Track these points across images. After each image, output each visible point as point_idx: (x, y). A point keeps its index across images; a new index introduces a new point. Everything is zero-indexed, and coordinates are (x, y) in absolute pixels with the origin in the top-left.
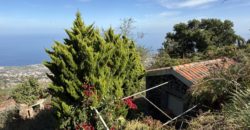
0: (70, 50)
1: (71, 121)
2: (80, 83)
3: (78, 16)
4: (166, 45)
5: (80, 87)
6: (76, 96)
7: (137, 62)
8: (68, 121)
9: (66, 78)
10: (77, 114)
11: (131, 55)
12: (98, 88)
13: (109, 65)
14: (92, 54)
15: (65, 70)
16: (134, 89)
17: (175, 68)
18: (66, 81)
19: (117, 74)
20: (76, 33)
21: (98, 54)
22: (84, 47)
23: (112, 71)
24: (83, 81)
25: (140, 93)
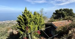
0: (23, 17)
1: (23, 36)
2: (25, 26)
3: (26, 8)
4: (53, 16)
5: (25, 27)
6: (24, 30)
7: (42, 21)
8: (22, 36)
9: (22, 25)
10: (24, 35)
11: (40, 19)
12: (30, 28)
13: (33, 21)
14: (28, 18)
15: (21, 23)
16: (41, 28)
17: (53, 23)
18: (22, 26)
19: (36, 24)
20: (25, 13)
21: (30, 18)
22: (26, 17)
23: (34, 23)
24: (26, 25)
25: (43, 29)
